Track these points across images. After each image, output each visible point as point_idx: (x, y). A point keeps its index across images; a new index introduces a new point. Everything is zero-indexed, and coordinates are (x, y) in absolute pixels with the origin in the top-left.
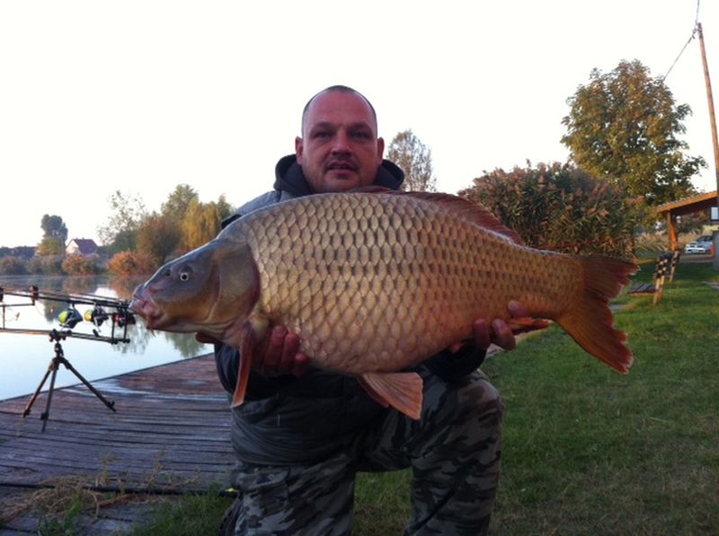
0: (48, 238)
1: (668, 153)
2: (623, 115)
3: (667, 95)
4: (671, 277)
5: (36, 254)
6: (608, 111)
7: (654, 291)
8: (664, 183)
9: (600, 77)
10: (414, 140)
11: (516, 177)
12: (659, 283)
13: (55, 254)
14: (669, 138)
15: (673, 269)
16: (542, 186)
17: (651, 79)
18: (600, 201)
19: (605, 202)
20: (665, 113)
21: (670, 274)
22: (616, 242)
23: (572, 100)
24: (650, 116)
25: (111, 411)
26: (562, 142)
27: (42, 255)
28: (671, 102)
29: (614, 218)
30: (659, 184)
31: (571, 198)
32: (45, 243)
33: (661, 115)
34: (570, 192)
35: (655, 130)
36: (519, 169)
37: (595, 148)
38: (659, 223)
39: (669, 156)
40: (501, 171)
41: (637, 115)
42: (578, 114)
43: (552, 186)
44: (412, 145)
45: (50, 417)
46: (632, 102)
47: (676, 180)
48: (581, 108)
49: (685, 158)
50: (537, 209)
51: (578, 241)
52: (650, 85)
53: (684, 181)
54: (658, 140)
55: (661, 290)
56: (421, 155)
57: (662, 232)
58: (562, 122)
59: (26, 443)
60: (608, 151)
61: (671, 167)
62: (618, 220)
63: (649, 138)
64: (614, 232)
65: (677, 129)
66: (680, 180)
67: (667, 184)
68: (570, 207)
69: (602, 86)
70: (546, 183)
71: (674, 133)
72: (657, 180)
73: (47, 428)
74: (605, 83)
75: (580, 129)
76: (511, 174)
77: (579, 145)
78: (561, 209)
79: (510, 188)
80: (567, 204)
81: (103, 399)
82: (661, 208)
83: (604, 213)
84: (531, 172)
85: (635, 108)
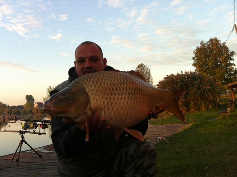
0: (28, 103)
1: (229, 67)
2: (213, 56)
3: (226, 49)
4: (233, 108)
5: (24, 108)
6: (207, 55)
7: (227, 112)
8: (228, 77)
9: (204, 44)
10: (144, 67)
11: (178, 77)
12: (229, 110)
13: (30, 107)
14: (228, 63)
15: (233, 105)
16: (187, 79)
17: (221, 44)
18: (207, 84)
19: (208, 84)
20: (226, 54)
21: (232, 107)
22: (213, 97)
23: (195, 52)
24: (221, 56)
25: (41, 158)
26: (193, 65)
27: (26, 108)
28: (228, 51)
29: (212, 89)
30: (226, 78)
31: (197, 83)
32: (27, 104)
33: (225, 55)
34: (196, 81)
35: (223, 60)
36: (179, 74)
37: (204, 67)
38: (228, 91)
39: (229, 68)
40: (173, 75)
41: (217, 56)
42: (197, 56)
43: (190, 79)
44: (144, 68)
45: (19, 161)
46: (215, 51)
47: (232, 76)
48: (198, 54)
49: (234, 69)
50: (186, 87)
51: (201, 97)
52: (221, 46)
53: (235, 76)
54: (225, 63)
55: (229, 112)
56: (147, 71)
57: (229, 94)
58: (192, 59)
59: (10, 170)
60: (208, 67)
61: (230, 72)
62: (214, 90)
63: (222, 63)
64: (212, 94)
65: (231, 59)
66: (234, 76)
67: (229, 77)
68: (197, 86)
69: (205, 47)
70: (188, 78)
71: (230, 61)
72: (226, 76)
73: (18, 164)
74: (206, 46)
75: (198, 61)
76: (176, 76)
77: (199, 66)
78: (194, 86)
79: (176, 80)
80: (196, 85)
81: (38, 154)
82: (228, 85)
83: (208, 87)
84: (183, 75)
85: (216, 53)
